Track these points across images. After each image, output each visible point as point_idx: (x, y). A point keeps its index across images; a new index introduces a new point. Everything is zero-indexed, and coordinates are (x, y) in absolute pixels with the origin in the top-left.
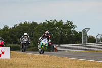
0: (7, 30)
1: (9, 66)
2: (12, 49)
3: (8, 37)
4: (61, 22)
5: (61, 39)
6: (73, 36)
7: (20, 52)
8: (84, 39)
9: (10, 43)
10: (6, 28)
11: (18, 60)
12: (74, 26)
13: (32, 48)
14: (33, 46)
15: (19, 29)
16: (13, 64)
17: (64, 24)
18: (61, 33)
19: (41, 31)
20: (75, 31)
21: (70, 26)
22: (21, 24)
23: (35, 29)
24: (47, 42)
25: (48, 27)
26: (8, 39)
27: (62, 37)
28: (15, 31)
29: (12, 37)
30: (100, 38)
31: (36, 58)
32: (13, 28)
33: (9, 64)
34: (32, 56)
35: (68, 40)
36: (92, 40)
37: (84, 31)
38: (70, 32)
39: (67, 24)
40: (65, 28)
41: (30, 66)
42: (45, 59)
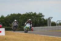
0: (3, 18)
1: (4, 40)
2: (6, 30)
3: (4, 22)
4: (35, 14)
5: (36, 24)
6: (42, 21)
7: (11, 32)
8: (49, 23)
9: (5, 26)
10: (2, 17)
11: (9, 36)
12: (43, 16)
13: (18, 29)
14: (19, 28)
15: (10, 18)
16: (6, 39)
17: (37, 14)
18: (35, 20)
19: (23, 19)
20: (44, 19)
21: (40, 16)
22: (11, 15)
23: (20, 17)
24: (29, 26)
25: (27, 16)
26: (3, 24)
27: (36, 22)
28: (8, 19)
29: (6, 22)
30: (58, 23)
31: (20, 35)
32: (6, 17)
33: (4, 38)
34: (18, 34)
35: (39, 24)
36: (54, 24)
37: (49, 19)
38: (40, 19)
39: (39, 15)
40: (38, 17)
41: (17, 40)
42: (26, 35)
